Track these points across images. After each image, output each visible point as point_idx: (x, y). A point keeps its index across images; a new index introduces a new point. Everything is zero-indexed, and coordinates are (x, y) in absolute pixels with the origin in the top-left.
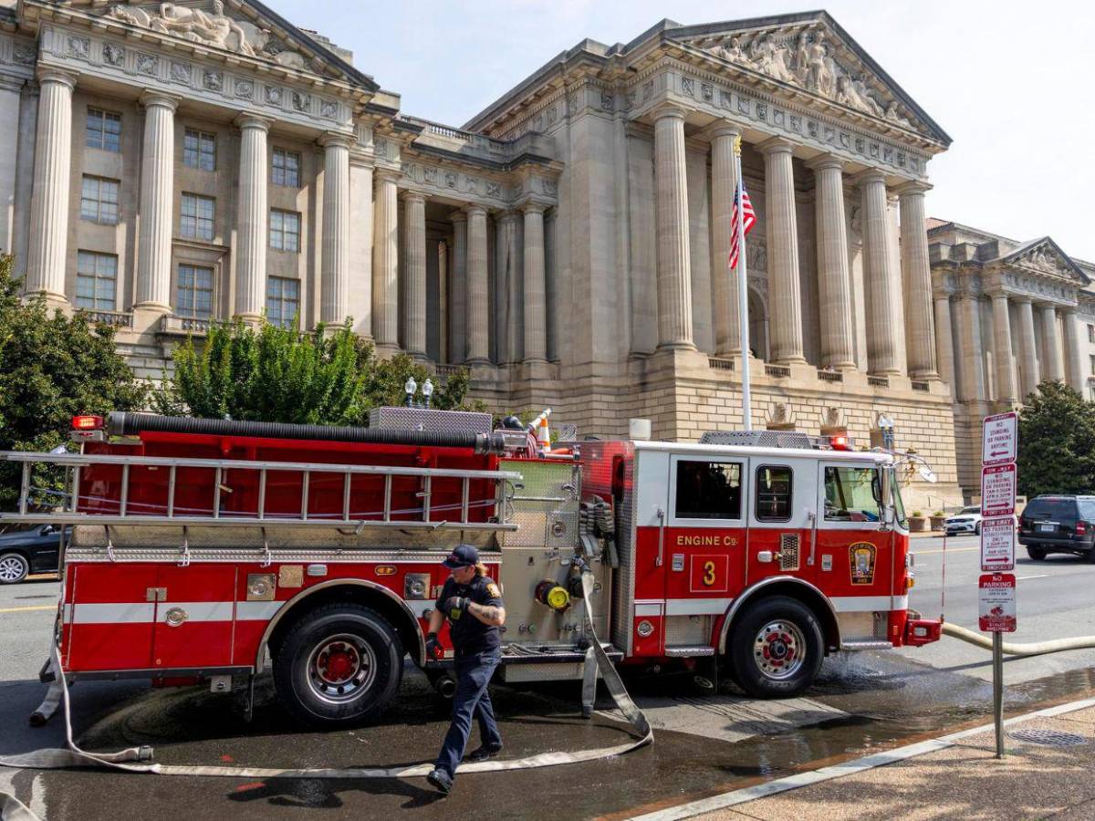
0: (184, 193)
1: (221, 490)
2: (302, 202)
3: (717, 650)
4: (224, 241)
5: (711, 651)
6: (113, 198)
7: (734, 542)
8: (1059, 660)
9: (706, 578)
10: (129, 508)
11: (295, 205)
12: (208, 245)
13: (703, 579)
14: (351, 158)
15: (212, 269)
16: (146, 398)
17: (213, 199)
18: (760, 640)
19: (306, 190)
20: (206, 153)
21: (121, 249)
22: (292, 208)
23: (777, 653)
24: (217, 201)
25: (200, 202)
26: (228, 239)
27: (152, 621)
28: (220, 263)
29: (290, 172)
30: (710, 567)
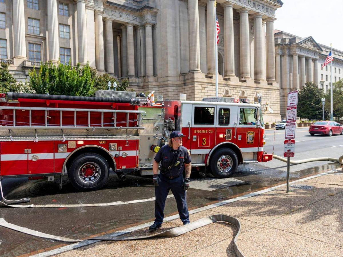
0: (28, 18)
1: (47, 118)
2: (70, 21)
3: (206, 164)
4: (44, 35)
5: (204, 165)
6: (4, 19)
7: (212, 132)
8: (306, 165)
9: (203, 143)
10: (16, 124)
11: (68, 22)
12: (38, 36)
13: (202, 143)
14: (86, 6)
15: (40, 45)
16: (20, 88)
17: (39, 20)
18: (219, 161)
19: (71, 17)
20: (35, 3)
21: (7, 37)
22: (66, 24)
23: (224, 165)
24: (40, 20)
25: (34, 21)
26: (45, 34)
27: (27, 159)
28: (43, 43)
29: (65, 11)
30: (204, 140)
